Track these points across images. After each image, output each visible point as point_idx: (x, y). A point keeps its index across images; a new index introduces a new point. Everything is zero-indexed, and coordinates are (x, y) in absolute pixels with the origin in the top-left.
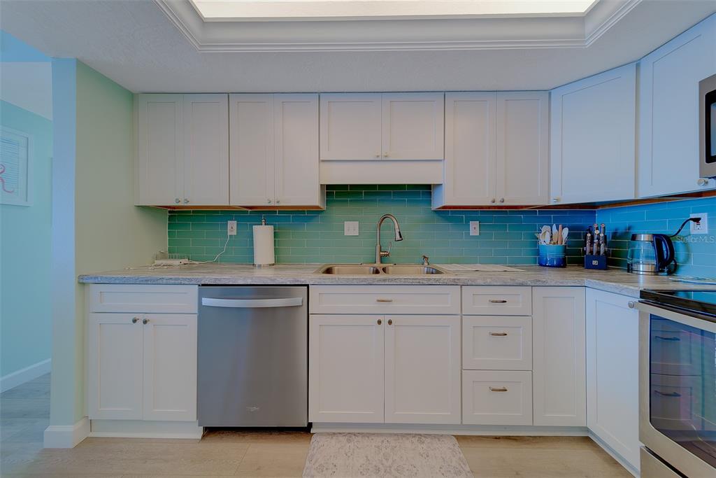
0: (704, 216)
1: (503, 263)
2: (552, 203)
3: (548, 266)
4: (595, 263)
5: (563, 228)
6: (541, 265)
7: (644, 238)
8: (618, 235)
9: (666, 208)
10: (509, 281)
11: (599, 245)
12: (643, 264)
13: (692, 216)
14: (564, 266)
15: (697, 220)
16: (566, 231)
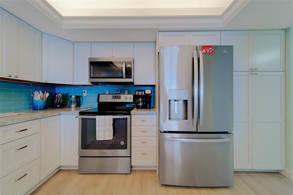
0: (86, 91)
1: (10, 111)
2: (43, 82)
3: (38, 110)
4: (58, 106)
5: (46, 93)
6: (34, 109)
7: (73, 97)
8: (64, 96)
9: (77, 88)
10: (29, 118)
11: (60, 100)
12: (73, 105)
13: (84, 91)
14: (46, 109)
15: (84, 92)
16: (48, 94)
